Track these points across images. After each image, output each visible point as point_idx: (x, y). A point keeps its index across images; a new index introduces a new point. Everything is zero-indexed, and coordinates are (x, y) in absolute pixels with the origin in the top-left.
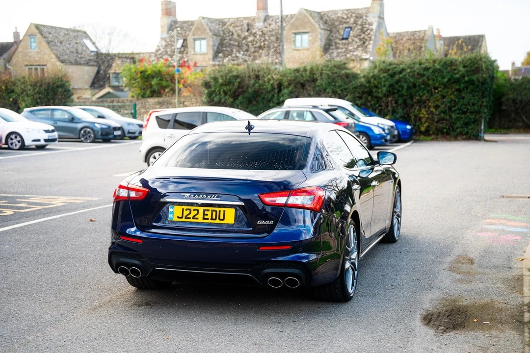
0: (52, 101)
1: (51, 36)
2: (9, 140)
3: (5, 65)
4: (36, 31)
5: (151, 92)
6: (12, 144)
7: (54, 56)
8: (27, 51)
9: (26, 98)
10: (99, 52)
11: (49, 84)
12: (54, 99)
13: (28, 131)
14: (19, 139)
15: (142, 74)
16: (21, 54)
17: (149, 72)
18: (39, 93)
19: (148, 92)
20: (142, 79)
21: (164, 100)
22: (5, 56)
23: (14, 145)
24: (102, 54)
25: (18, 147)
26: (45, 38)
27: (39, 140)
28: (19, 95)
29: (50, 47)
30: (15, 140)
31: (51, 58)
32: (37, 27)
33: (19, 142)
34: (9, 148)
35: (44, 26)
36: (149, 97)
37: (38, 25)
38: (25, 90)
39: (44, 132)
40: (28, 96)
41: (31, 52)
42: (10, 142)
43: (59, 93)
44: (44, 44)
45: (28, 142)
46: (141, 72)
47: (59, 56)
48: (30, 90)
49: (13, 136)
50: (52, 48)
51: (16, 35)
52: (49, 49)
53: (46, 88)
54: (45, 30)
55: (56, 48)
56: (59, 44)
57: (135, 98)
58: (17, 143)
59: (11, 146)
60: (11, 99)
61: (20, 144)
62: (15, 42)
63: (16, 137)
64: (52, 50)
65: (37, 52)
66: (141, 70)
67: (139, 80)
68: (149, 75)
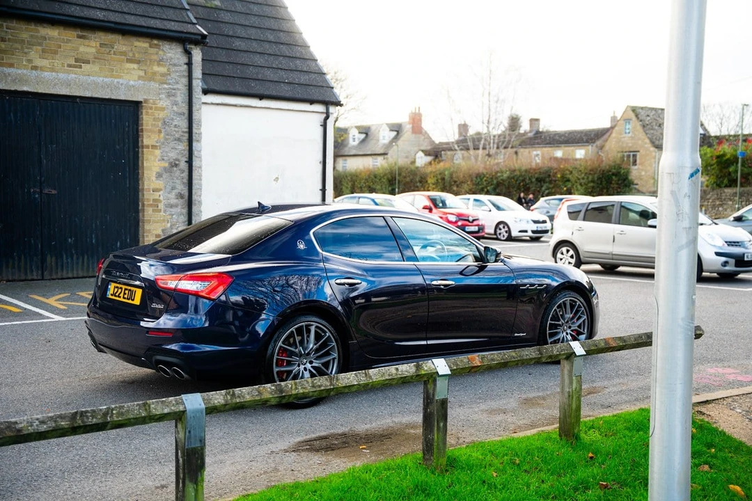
0: (605, 191)
1: (648, 118)
2: (498, 230)
3: (598, 153)
4: (632, 116)
5: (729, 181)
6: (500, 234)
7: (647, 141)
8: (622, 136)
9: (579, 187)
10: (707, 135)
11: (604, 171)
12: (608, 189)
13: (516, 221)
14: (506, 229)
15: (719, 159)
16: (615, 140)
17: (728, 156)
18: (593, 181)
19: (726, 181)
20: (718, 165)
21: (744, 191)
22: (599, 143)
23: (502, 235)
24: (710, 137)
25: (505, 238)
26: (641, 121)
27: (526, 231)
28: (574, 185)
29: (645, 131)
30: (503, 230)
31: (646, 143)
32: (634, 110)
33: (506, 232)
34: (497, 239)
35: (642, 108)
36: (726, 186)
37: (636, 107)
38: (579, 179)
39: (532, 222)
40: (581, 184)
41: (624, 137)
42: (498, 232)
43: (613, 182)
44: (639, 128)
45: (515, 233)
46: (718, 157)
47: (654, 140)
48: (583, 179)
49: (501, 226)
50: (647, 132)
51: (614, 119)
52: (644, 134)
53: (601, 176)
54: (642, 113)
55: (652, 131)
56: (657, 128)
57: (710, 188)
58: (505, 233)
59: (499, 237)
60: (565, 189)
61: (507, 234)
62: (612, 128)
63: (504, 227)
64: (647, 134)
65: (631, 137)
66: (718, 154)
67: (715, 166)
68: (728, 159)
